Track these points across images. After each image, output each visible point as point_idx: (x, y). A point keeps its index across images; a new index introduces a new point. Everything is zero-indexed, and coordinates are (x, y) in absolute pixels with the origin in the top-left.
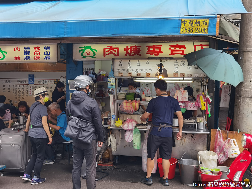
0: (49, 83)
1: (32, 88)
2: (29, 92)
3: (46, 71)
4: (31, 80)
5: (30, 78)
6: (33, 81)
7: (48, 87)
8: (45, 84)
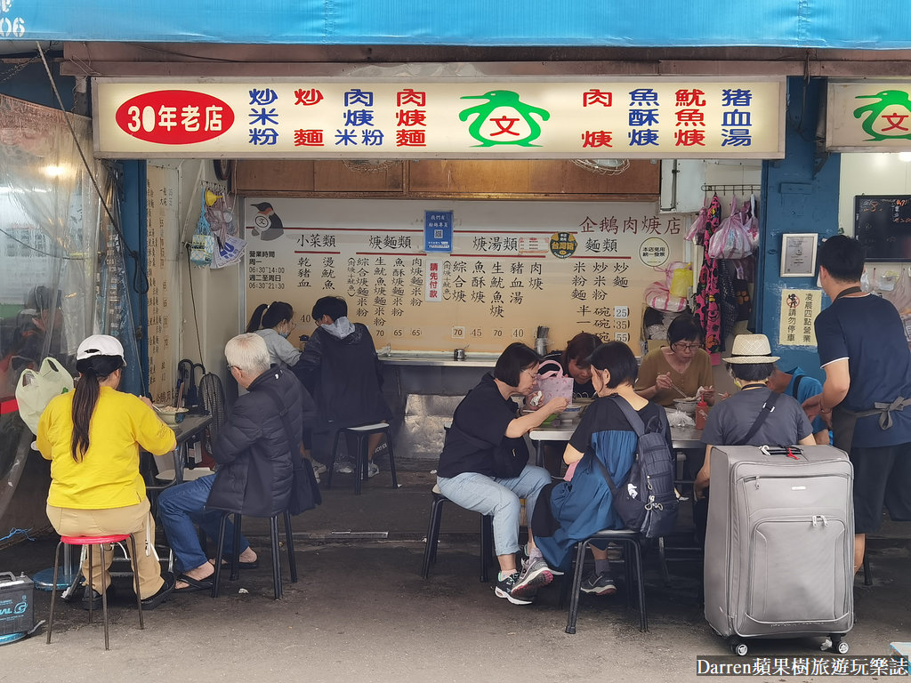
0: (526, 246)
1: (440, 272)
2: (427, 288)
4: (438, 234)
5: (431, 225)
6: (448, 237)
7: (520, 266)
8: (502, 252)
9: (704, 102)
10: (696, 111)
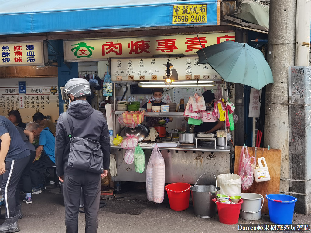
1: (23, 99)
2: (20, 104)
3: (38, 77)
4: (22, 88)
5: (20, 85)
6: (25, 89)
7: (43, 97)
9: (22, 49)
10: (19, 52)
